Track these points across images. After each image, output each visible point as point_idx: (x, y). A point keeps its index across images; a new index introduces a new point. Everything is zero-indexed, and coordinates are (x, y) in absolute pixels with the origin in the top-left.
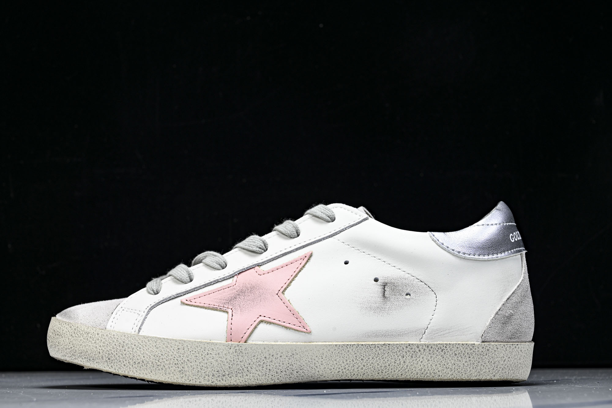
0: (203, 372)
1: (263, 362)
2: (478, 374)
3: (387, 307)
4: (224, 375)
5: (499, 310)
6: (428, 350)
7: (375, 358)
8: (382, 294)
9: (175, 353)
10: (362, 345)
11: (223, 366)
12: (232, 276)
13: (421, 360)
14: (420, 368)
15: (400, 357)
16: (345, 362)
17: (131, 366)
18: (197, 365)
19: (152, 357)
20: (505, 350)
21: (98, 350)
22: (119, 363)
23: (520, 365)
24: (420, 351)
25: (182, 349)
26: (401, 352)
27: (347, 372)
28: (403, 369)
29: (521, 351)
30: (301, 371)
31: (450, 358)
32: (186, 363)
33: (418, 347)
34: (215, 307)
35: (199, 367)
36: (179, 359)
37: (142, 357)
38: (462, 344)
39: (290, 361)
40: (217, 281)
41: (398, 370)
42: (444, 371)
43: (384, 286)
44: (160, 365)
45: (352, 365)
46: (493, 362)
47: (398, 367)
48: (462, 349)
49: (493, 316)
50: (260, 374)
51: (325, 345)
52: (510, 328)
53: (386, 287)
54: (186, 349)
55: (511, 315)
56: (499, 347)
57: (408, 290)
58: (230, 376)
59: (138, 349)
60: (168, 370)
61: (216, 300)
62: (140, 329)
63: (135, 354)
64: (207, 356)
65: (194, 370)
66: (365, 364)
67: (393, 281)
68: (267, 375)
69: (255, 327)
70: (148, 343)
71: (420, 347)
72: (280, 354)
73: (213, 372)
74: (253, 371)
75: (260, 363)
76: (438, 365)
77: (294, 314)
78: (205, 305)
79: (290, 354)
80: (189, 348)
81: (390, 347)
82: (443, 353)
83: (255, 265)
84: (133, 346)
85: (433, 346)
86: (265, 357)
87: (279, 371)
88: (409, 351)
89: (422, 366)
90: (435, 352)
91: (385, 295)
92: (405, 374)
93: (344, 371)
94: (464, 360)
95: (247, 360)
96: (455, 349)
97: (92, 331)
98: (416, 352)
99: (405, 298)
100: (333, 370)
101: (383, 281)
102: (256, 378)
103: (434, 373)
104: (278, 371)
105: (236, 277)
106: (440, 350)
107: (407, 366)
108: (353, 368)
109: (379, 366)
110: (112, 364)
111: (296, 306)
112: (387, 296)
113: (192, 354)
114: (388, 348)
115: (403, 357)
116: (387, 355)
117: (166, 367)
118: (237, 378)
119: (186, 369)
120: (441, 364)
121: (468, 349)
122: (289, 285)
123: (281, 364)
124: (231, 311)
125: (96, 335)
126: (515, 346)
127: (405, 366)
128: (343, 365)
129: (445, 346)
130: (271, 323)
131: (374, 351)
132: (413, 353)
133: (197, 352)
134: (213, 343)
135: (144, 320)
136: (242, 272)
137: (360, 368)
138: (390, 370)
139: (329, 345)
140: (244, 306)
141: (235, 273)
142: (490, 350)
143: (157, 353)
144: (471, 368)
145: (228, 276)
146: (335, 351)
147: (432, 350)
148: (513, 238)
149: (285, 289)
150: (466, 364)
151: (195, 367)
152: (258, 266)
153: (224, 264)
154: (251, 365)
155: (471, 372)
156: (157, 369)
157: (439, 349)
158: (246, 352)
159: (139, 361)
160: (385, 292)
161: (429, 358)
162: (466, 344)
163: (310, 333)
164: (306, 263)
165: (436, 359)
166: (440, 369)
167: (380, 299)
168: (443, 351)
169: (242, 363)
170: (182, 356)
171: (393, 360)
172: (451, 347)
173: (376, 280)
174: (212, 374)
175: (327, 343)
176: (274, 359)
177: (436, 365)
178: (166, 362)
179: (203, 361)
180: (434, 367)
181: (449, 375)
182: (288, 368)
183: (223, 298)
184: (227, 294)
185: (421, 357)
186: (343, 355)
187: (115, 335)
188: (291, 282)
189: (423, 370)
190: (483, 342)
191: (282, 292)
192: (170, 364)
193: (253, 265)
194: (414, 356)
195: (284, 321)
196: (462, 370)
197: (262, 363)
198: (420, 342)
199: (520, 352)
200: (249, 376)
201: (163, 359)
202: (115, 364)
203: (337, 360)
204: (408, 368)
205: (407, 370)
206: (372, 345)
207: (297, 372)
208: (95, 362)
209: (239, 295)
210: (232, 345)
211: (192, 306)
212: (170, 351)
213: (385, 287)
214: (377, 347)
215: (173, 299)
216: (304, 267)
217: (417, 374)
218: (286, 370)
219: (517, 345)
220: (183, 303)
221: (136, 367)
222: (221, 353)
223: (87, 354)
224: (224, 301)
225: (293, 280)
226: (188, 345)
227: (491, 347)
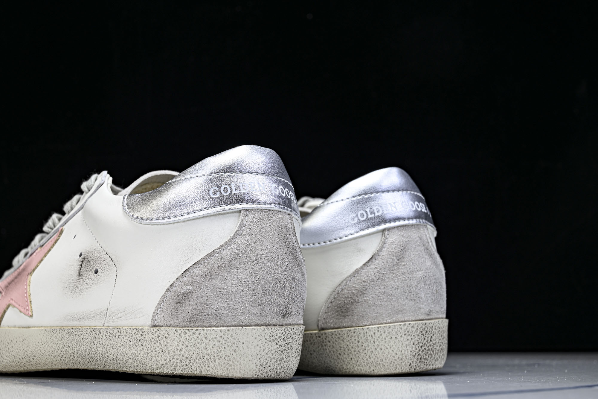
3: (79, 286)
5: (171, 285)
24: (103, 337)
48: (134, 335)
51: (39, 330)
52: (187, 308)
55: (189, 292)
57: (98, 265)
67: (90, 255)
69: (5, 311)
77: (26, 296)
82: (119, 340)
88: (95, 337)
90: (113, 338)
99: (93, 275)
101: (84, 256)
112: (81, 273)
114: (80, 333)
120: (124, 354)
121: (140, 335)
126: (193, 331)
129: (119, 331)
130: (14, 306)
132: (99, 339)
139: (42, 330)
142: (161, 336)
146: (47, 337)
147: (111, 336)
152: (40, 246)
160: (81, 268)
163: (31, 316)
164: (56, 241)
167: (76, 277)
168: (119, 337)
172: (125, 332)
173: (80, 255)
180: (120, 356)
190: (154, 326)
195: (20, 304)
196: (141, 361)
206: (68, 329)
213: (82, 263)
214: (72, 332)
219: (197, 330)
227: (161, 332)
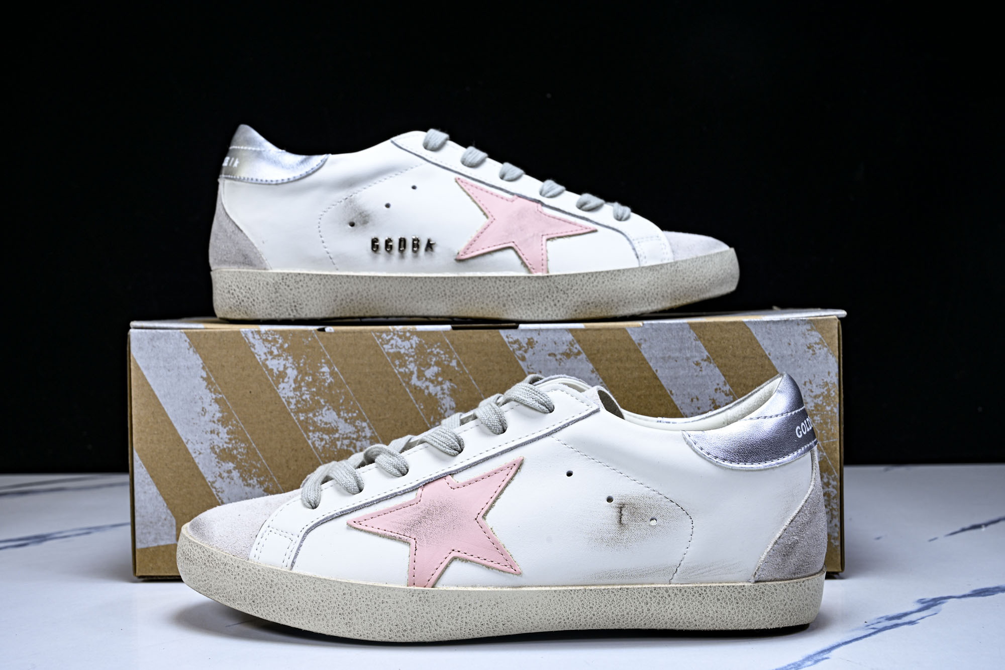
0: (378, 625)
1: (458, 613)
2: (749, 623)
3: (625, 538)
4: (405, 631)
5: (779, 537)
6: (681, 595)
7: (608, 605)
8: (618, 519)
9: (339, 599)
10: (591, 590)
11: (403, 619)
12: (415, 489)
13: (672, 607)
14: (670, 616)
15: (643, 604)
16: (568, 611)
17: (282, 613)
18: (369, 617)
19: (309, 603)
20: (786, 590)
21: (239, 588)
22: (267, 608)
23: (806, 607)
24: (669, 596)
25: (349, 594)
26: (644, 597)
27: (571, 622)
28: (647, 618)
29: (808, 588)
30: (509, 623)
31: (711, 605)
32: (354, 614)
33: (667, 591)
34: (393, 534)
35: (372, 619)
36: (345, 608)
37: (297, 603)
38: (728, 586)
39: (493, 612)
40: (395, 495)
41: (640, 619)
42: (703, 621)
43: (621, 508)
44: (320, 614)
45: (577, 614)
46: (769, 608)
47: (641, 616)
48: (727, 592)
49: (770, 547)
50: (454, 628)
51: (540, 591)
52: (793, 560)
53: (623, 509)
54: (354, 594)
55: (796, 543)
56: (778, 587)
57: (654, 513)
58: (413, 631)
59: (291, 591)
60: (331, 621)
61: (394, 524)
62: (293, 562)
63: (287, 598)
64: (382, 606)
65: (366, 622)
66: (595, 613)
67: (633, 501)
68: (463, 629)
69: (447, 567)
70: (304, 584)
71: (670, 591)
72: (479, 603)
73: (390, 626)
74: (445, 624)
75: (452, 615)
76: (695, 614)
77: (498, 547)
78: (380, 531)
79: (493, 603)
80: (358, 593)
81: (629, 592)
82: (701, 599)
83: (446, 473)
84: (284, 587)
85: (688, 590)
86: (460, 607)
87: (479, 624)
88: (654, 597)
89: (672, 615)
90: (691, 596)
91: (622, 522)
92: (650, 624)
93: (567, 621)
94: (730, 607)
95: (435, 611)
96: (718, 592)
97: (231, 562)
98: (664, 598)
99: (650, 525)
100: (552, 620)
101: (619, 502)
102: (448, 633)
103: (689, 623)
104: (477, 623)
105: (420, 490)
106: (697, 595)
107: (652, 614)
108: (578, 618)
109: (614, 615)
110: (258, 609)
111: (501, 537)
112: (625, 522)
113: (362, 602)
114: (625, 593)
115: (647, 604)
116: (624, 602)
117: (328, 617)
118: (423, 633)
119: (354, 620)
120: (699, 612)
121: (736, 592)
122: (491, 507)
123: (481, 615)
124: (414, 541)
125: (236, 568)
126: (800, 582)
127: (650, 615)
128: (565, 614)
129: (704, 589)
130: (466, 561)
131: (607, 596)
132: (660, 599)
133: (369, 599)
134: (390, 588)
135: (298, 549)
136: (429, 483)
137: (588, 617)
138: (629, 619)
139: (546, 591)
140: (432, 535)
141: (419, 484)
142: (766, 592)
143: (315, 599)
144: (740, 616)
145: (410, 488)
146: (554, 599)
147: (685, 594)
148: (801, 432)
149: (487, 512)
150: (732, 612)
151: (367, 619)
152: (450, 475)
153: (405, 469)
154: (441, 618)
155: (740, 621)
156: (317, 619)
157: (695, 593)
158: (435, 600)
159: (293, 607)
160: (622, 517)
161: (682, 604)
162: (733, 586)
163: (520, 574)
164: (515, 474)
165: (691, 606)
166: (697, 618)
167: (615, 527)
168: (702, 596)
169: (429, 615)
170: (348, 603)
171: (633, 608)
172: (712, 590)
173: (610, 500)
174: (389, 629)
175: (543, 589)
176: (471, 609)
177: (692, 613)
178: (328, 611)
179: (376, 612)
180: (689, 615)
181: (710, 624)
182: (491, 620)
183: (403, 521)
184: (409, 515)
185: (671, 604)
186: (565, 602)
187: (261, 570)
188: (494, 502)
189: (674, 619)
190: (756, 582)
191: (483, 517)
192: (333, 613)
193: (444, 474)
194: (661, 602)
195: (485, 558)
196: (727, 618)
197: (456, 615)
198: (670, 584)
199: (807, 590)
200: (438, 631)
201: (323, 606)
202: (262, 609)
203: (557, 609)
204: (654, 616)
205: (651, 619)
206: (604, 590)
207: (503, 625)
208: (236, 604)
209: (424, 517)
210: (415, 590)
211: (361, 530)
212: (332, 596)
213: (621, 510)
214: (610, 592)
215: (336, 517)
216: (512, 479)
217: (666, 623)
218: (489, 622)
220: (350, 526)
221: (289, 614)
222: (400, 602)
223: (225, 591)
224: (405, 527)
225: (497, 498)
226: (357, 590)
227: (767, 589)
